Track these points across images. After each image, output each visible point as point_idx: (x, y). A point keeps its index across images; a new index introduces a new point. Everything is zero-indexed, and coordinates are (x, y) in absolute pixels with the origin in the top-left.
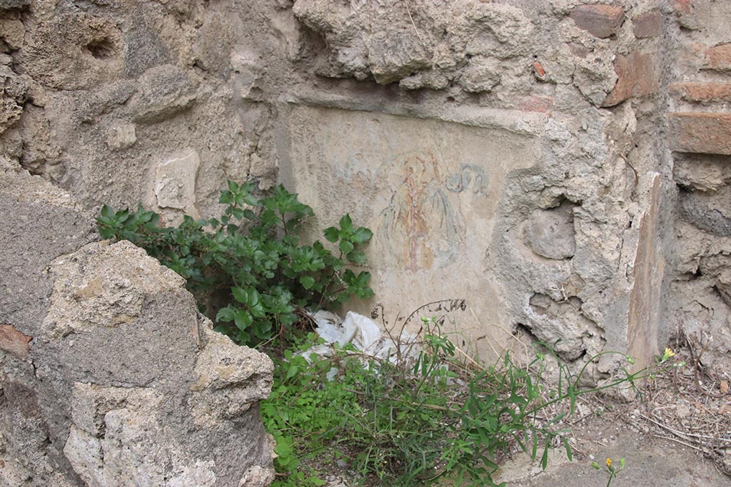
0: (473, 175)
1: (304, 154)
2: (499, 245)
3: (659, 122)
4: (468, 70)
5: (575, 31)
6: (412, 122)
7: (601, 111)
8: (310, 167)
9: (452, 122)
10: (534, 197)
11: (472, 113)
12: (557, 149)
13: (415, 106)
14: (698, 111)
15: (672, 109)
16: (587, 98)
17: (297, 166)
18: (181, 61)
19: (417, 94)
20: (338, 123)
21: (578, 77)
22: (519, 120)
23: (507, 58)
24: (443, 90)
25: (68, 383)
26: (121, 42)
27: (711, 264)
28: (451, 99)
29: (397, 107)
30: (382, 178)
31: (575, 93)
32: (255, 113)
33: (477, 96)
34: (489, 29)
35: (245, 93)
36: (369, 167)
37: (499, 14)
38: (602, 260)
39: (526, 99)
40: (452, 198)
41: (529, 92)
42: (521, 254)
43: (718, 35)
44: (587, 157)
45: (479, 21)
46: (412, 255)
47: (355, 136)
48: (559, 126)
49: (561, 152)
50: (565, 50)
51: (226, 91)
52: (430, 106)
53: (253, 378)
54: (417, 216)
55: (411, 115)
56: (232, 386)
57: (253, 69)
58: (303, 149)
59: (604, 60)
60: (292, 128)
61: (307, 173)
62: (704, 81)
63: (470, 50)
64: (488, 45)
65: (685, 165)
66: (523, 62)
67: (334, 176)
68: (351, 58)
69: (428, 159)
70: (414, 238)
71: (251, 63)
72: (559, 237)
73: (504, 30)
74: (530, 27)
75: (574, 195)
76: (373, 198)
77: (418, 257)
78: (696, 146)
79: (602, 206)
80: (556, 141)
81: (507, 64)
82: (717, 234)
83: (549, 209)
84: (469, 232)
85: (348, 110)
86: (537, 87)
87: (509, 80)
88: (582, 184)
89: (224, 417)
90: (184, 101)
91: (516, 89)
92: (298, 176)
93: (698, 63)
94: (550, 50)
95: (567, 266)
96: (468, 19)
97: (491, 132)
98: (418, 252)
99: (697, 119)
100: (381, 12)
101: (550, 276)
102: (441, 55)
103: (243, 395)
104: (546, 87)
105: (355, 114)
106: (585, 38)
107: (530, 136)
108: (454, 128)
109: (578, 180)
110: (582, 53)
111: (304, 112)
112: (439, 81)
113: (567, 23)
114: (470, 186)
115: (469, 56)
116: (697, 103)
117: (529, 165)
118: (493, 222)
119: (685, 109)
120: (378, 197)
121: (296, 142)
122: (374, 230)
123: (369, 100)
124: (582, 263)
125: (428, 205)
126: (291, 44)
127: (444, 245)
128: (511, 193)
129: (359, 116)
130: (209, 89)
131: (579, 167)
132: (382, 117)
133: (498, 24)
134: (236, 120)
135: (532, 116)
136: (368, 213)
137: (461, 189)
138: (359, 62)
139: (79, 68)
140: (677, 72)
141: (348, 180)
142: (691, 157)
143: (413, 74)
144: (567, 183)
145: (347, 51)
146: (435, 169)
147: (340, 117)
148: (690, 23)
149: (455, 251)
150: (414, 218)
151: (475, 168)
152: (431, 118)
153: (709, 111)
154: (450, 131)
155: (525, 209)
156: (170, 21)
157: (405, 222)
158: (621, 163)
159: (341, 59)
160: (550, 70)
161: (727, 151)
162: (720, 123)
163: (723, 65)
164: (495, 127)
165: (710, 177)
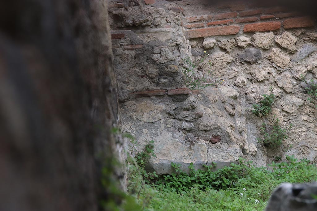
4: (155, 21)
5: (173, 12)
6: (142, 34)
7: (180, 26)
9: (152, 32)
11: (156, 29)
13: (143, 30)
14: (190, 30)
15: (185, 30)
16: (177, 24)
19: (144, 27)
21: (175, 20)
22: (166, 29)
23: (162, 18)
27: (197, 63)
28: (151, 28)
29: (139, 31)
31: (175, 24)
33: (156, 26)
34: (158, 12)
39: (166, 26)
41: (166, 24)
43: (190, 16)
44: (179, 35)
45: (157, 11)
48: (174, 30)
49: (175, 35)
50: (172, 16)
52: (147, 29)
55: (142, 32)
59: (180, 17)
62: (190, 24)
64: (159, 15)
66: (165, 18)
68: (130, 21)
72: (176, 52)
73: (161, 12)
75: (178, 43)
78: (191, 37)
80: (174, 32)
81: (162, 19)
82: (196, 56)
87: (163, 22)
91: (164, 24)
93: (188, 21)
94: (169, 16)
95: (179, 58)
97: (161, 33)
99: (191, 31)
100: (135, 11)
102: (150, 18)
104: (169, 23)
106: (175, 13)
107: (169, 32)
109: (179, 40)
110: (175, 16)
112: (149, 24)
113: (171, 11)
115: (155, 18)
116: (189, 28)
117: (169, 38)
119: (188, 30)
124: (182, 56)
131: (178, 37)
133: (160, 11)
135: (168, 29)
138: (131, 22)
142: (190, 40)
143: (145, 22)
144: (177, 41)
145: (128, 20)
148: (184, 14)
152: (147, 32)
153: (192, 30)
159: (127, 22)
160: (169, 20)
161: (197, 37)
162: (195, 31)
163: (192, 21)
164: (162, 31)
165: (194, 43)
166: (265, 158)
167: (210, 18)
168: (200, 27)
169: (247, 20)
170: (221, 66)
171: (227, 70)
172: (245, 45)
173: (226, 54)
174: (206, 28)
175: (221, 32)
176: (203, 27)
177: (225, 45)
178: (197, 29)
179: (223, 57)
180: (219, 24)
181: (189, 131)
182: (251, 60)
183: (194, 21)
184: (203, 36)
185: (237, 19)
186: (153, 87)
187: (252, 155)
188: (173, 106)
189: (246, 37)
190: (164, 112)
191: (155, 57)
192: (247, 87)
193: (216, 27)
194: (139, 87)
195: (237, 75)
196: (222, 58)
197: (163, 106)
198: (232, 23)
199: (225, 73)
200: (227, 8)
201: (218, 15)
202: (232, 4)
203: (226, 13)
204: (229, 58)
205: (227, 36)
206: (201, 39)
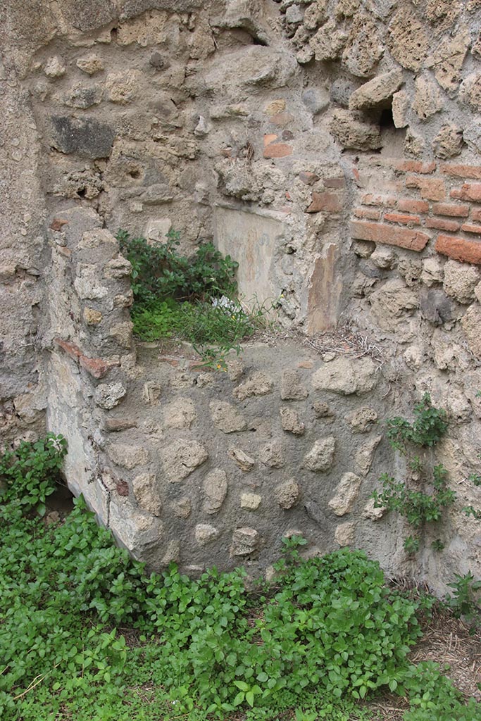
0: (266, 238)
1: (221, 229)
2: (272, 268)
3: (344, 224)
4: (264, 194)
5: (300, 181)
6: (250, 215)
7: (305, 214)
8: (222, 235)
9: (260, 215)
10: (283, 247)
11: (265, 212)
12: (289, 227)
13: (249, 208)
14: (359, 221)
15: (352, 220)
16: (301, 208)
17: (219, 235)
18: (170, 183)
19: (249, 202)
20: (230, 215)
21: (299, 199)
22: (279, 215)
23: (276, 190)
24: (256, 202)
25: (77, 263)
26: (143, 174)
27: (367, 290)
28: (260, 206)
30: (242, 240)
31: (298, 206)
32: (204, 210)
33: (267, 204)
34: (270, 178)
35: (199, 200)
36: (239, 235)
37: (273, 173)
38: (300, 274)
39: (282, 207)
40: (260, 248)
41: (284, 204)
42: (279, 273)
43: (368, 190)
44: (299, 232)
45: (267, 175)
46: (250, 274)
47: (235, 221)
48: (291, 219)
49: (290, 229)
50: (296, 188)
51: (190, 198)
52: (253, 208)
54: (251, 256)
55: (248, 212)
56: (116, 268)
57: (204, 190)
58: (221, 227)
59: (305, 193)
60: (218, 217)
62: (362, 209)
63: (264, 186)
64: (270, 184)
65: (357, 245)
66: (283, 192)
67: (229, 239)
68: (230, 187)
69: (254, 231)
70: (250, 266)
71: (203, 188)
72: (290, 265)
73: (275, 179)
74: (284, 179)
75: (294, 247)
76: (239, 249)
78: (358, 236)
79: (302, 252)
80: (289, 224)
81: (276, 192)
82: (369, 277)
83: (289, 254)
84: (264, 262)
85: (232, 209)
86: (287, 203)
87: (277, 199)
88: (297, 244)
90: (166, 198)
91: (279, 203)
92: (219, 239)
93: (361, 201)
94: (291, 188)
95: (291, 277)
96: (263, 173)
98: (251, 272)
99: (358, 224)
100: (239, 169)
101: (286, 282)
102: (254, 187)
103: (120, 271)
104: (290, 203)
106: (302, 184)
107: (280, 221)
109: (295, 241)
110: (300, 190)
111: (221, 210)
112: (255, 198)
113: (297, 178)
114: (265, 243)
115: (264, 188)
116: (359, 218)
117: (280, 234)
118: (271, 258)
119: (356, 220)
120: (241, 248)
121: (218, 223)
122: (239, 263)
123: (238, 205)
124: (295, 276)
125: (254, 251)
126: (217, 181)
127: (258, 269)
129: (235, 212)
130: (182, 196)
131: (296, 236)
132: (242, 213)
133: (273, 176)
134: (195, 211)
135: (283, 214)
136: (238, 256)
137: (263, 244)
138: (232, 189)
139: (123, 180)
140: (355, 204)
141: (233, 240)
142: (359, 241)
143: (246, 194)
144: (292, 242)
145: (229, 184)
146: (256, 235)
147: (230, 212)
148: (360, 185)
149: (261, 271)
150: (249, 256)
151: (266, 235)
152: (255, 214)
153: (361, 221)
154: (260, 219)
155: (280, 253)
156: (168, 168)
157: (248, 259)
158: (313, 236)
159: (227, 187)
160: (292, 198)
161: (365, 239)
162: (363, 226)
163: (367, 203)
164: (271, 218)
165: (363, 250)
167: (390, 205)
168: (371, 219)
169: (442, 225)
170: (391, 311)
171: (401, 322)
172: (429, 280)
173: (404, 290)
174: (381, 223)
175: (397, 239)
176: (376, 220)
177: (404, 270)
178: (368, 222)
179: (398, 294)
180: (396, 221)
181: (101, 449)
182: (431, 318)
183: (369, 203)
184: (374, 240)
185: (429, 218)
187: (368, 518)
188: (89, 390)
189: (440, 262)
190: (79, 394)
192: (421, 371)
193: (392, 226)
194: (65, 333)
195: (411, 340)
196: (396, 295)
197: (77, 383)
198: (417, 225)
199: (396, 330)
200: (415, 188)
201: (402, 201)
202: (423, 181)
203: (415, 199)
204: (409, 299)
205: (408, 251)
206: (372, 245)
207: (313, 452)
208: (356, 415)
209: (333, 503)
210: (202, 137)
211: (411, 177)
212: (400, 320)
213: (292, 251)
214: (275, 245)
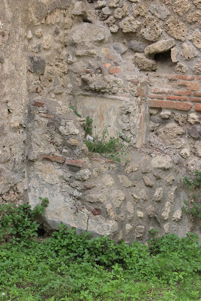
0: (113, 108)
1: (80, 105)
2: (117, 121)
3: (146, 101)
4: (113, 89)
5: (131, 84)
6: (102, 98)
7: (134, 97)
8: (81, 108)
9: (110, 98)
10: (123, 112)
11: (113, 97)
12: (127, 103)
13: (103, 95)
14: (152, 100)
15: (148, 99)
16: (132, 95)
17: (78, 108)
18: (61, 85)
19: (103, 93)
20: (88, 99)
21: (131, 91)
22: (121, 98)
23: (119, 87)
24: (108, 92)
25: (61, 120)
26: (53, 81)
27: (155, 129)
28: (109, 94)
29: (100, 95)
30: (96, 109)
31: (130, 94)
32: (71, 96)
33: (114, 94)
34: (116, 82)
35: (70, 92)
36: (93, 107)
37: (118, 80)
38: (134, 122)
39: (122, 95)
40: (109, 112)
41: (123, 93)
42: (120, 122)
43: (156, 87)
44: (132, 105)
45: (115, 81)
46: (101, 124)
47: (91, 101)
48: (127, 99)
49: (128, 104)
50: (129, 87)
51: (66, 91)
52: (106, 95)
53: (84, 120)
54: (102, 116)
55: (102, 97)
56: (81, 121)
57: (72, 88)
58: (80, 104)
59: (135, 89)
60: (78, 100)
61: (80, 109)
62: (153, 94)
63: (113, 86)
64: (116, 85)
65: (151, 110)
66: (122, 88)
67: (86, 109)
68: (92, 86)
69: (104, 105)
70: (101, 121)
71: (71, 87)
72: (127, 119)
73: (119, 83)
74: (123, 82)
75: (130, 111)
76: (93, 113)
77: (102, 125)
78: (152, 106)
79: (134, 113)
80: (127, 102)
81: (119, 88)
82: (156, 123)
83: (126, 114)
84: (111, 119)
85: (90, 96)
86: (124, 93)
87: (120, 91)
88: (131, 109)
89: (80, 125)
90: (61, 92)
91: (121, 93)
92: (78, 110)
93: (152, 91)
94: (126, 86)
95: (128, 124)
96: (113, 80)
98: (102, 123)
100: (98, 78)
101: (125, 126)
102: (108, 86)
103: (82, 123)
104: (126, 93)
105: (91, 97)
106: (132, 85)
107: (123, 101)
108: (109, 99)
109: (130, 109)
110: (132, 87)
111: (81, 97)
112: (108, 91)
113: (129, 82)
114: (112, 110)
115: (113, 87)
116: (152, 98)
117: (122, 106)
118: (116, 116)
119: (150, 99)
120: (95, 113)
121: (78, 103)
122: (93, 120)
123: (94, 94)
125: (104, 114)
126: (80, 83)
127: (107, 122)
128: (119, 111)
130: (64, 90)
131: (131, 106)
132: (97, 97)
133: (118, 82)
134: (68, 97)
135: (123, 97)
136: (92, 116)
137: (111, 111)
138: (93, 87)
139: (48, 84)
140: (149, 93)
141: (89, 110)
142: (151, 108)
143: (103, 89)
144: (128, 109)
145: (91, 85)
146: (106, 107)
147: (88, 98)
148: (151, 85)
149: (109, 123)
150: (101, 117)
151: (113, 107)
152: (106, 98)
153: (154, 100)
154: (109, 100)
155: (121, 114)
156: (59, 77)
157: (100, 118)
158: (138, 106)
159: (90, 86)
160: (126, 90)
161: (156, 107)
162: (155, 102)
163: (156, 92)
164: (117, 99)
165: (154, 112)
166: (191, 225)
167: (170, 93)
168: (160, 99)
169: (199, 100)
170: (172, 136)
171: (177, 140)
172: (193, 122)
173: (178, 127)
174: (165, 100)
175: (175, 106)
176: (162, 99)
177: (178, 118)
178: (158, 100)
179: (175, 129)
180: (175, 99)
181: (79, 199)
182: (195, 136)
183: (157, 92)
184: (162, 107)
185: (191, 97)
186: (57, 154)
187: (174, 221)
188: (69, 174)
189: (197, 115)
190: (61, 177)
191: (61, 128)
192: (189, 159)
193: (172, 101)
194: (47, 152)
195: (183, 146)
196: (174, 129)
197: (61, 172)
198: (186, 100)
199: (174, 143)
200: (184, 86)
201: (176, 91)
202: (188, 83)
203: (183, 90)
204: (180, 130)
205: (181, 111)
206: (160, 109)
207: (157, 193)
208: (169, 178)
209: (163, 214)
210: (70, 64)
211: (181, 82)
212: (176, 139)
213: (128, 113)
214: (118, 111)
